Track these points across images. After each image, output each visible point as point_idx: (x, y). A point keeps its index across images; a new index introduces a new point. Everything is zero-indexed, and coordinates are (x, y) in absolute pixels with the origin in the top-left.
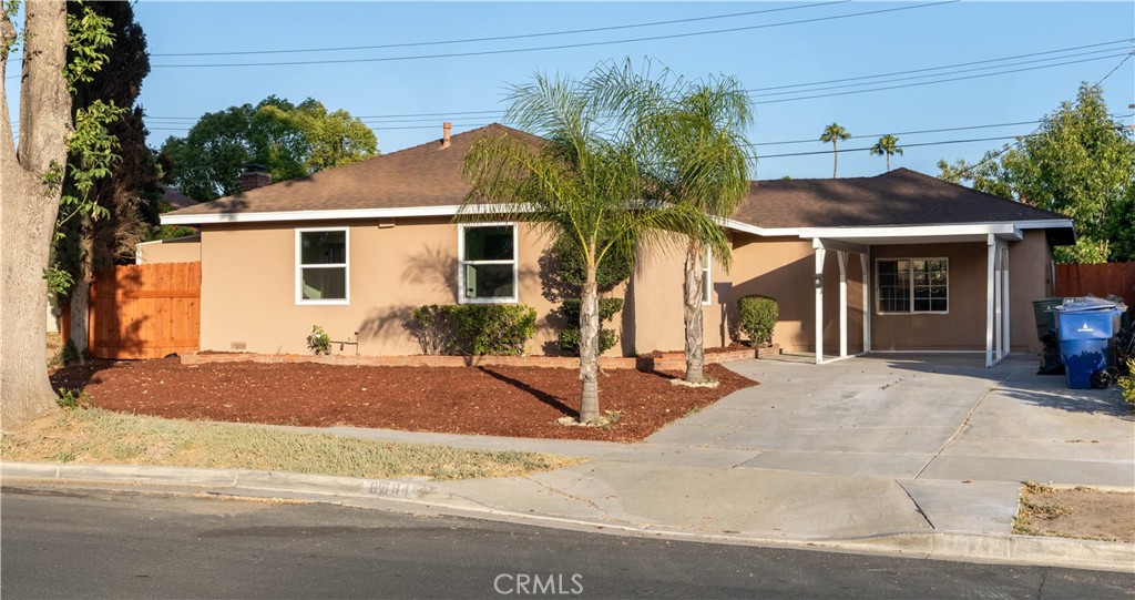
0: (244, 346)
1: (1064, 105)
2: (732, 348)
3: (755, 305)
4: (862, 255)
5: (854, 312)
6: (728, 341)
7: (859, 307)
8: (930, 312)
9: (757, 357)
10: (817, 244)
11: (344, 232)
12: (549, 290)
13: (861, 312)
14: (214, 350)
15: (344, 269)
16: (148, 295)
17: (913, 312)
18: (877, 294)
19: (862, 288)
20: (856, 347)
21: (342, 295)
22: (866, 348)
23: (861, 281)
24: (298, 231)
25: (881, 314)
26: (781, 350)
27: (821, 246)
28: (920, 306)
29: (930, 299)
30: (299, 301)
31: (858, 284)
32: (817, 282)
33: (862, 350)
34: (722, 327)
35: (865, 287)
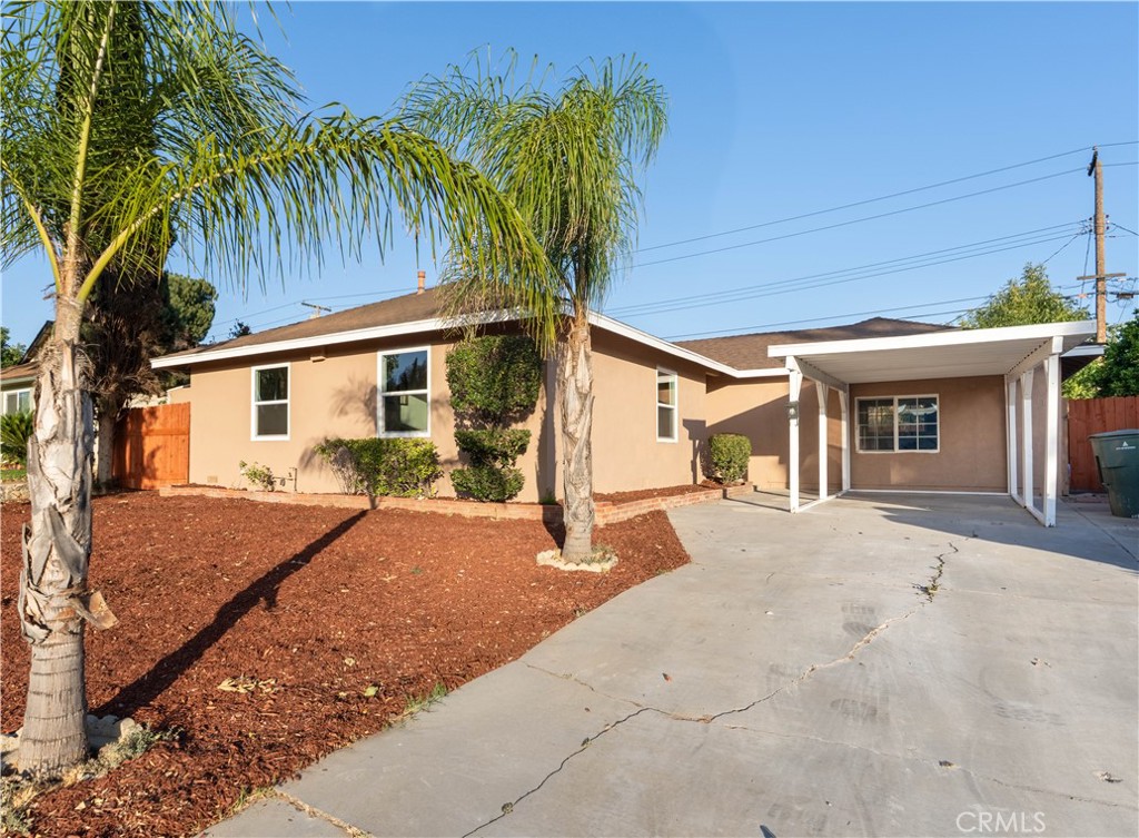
0: (216, 479)
1: (1010, 282)
2: (704, 486)
3: (726, 442)
4: (841, 393)
5: (834, 449)
6: (701, 478)
7: (838, 445)
8: (918, 451)
9: (725, 497)
10: (791, 363)
11: (286, 368)
12: (461, 422)
13: (840, 449)
14: (198, 483)
15: (286, 405)
16: (159, 433)
17: (897, 450)
18: (857, 432)
19: (840, 426)
20: (835, 486)
21: (285, 432)
22: (846, 486)
23: (840, 418)
24: (254, 369)
25: (861, 452)
26: (755, 488)
27: (797, 368)
28: (907, 444)
29: (918, 437)
30: (254, 436)
31: (836, 421)
32: (792, 411)
33: (840, 488)
34: (694, 464)
35: (844, 424)
